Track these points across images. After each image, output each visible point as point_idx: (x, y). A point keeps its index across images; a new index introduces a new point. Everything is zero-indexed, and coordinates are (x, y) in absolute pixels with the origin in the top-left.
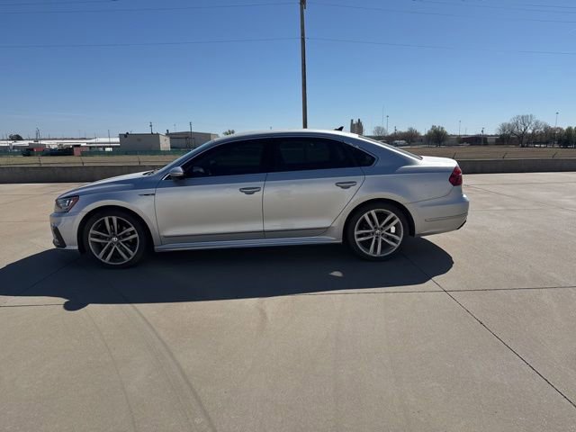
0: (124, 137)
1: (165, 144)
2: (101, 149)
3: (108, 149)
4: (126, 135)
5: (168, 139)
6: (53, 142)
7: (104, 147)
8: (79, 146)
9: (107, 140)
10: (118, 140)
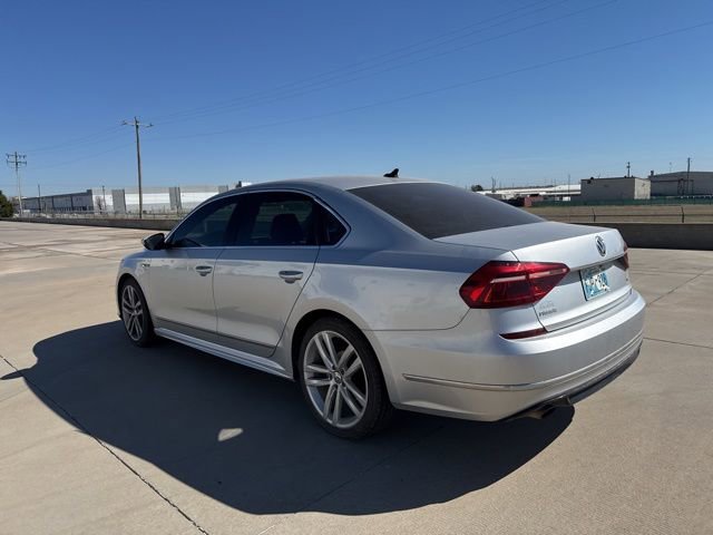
0: (587, 183)
1: (642, 190)
2: (558, 199)
3: (566, 199)
4: (590, 181)
5: (648, 183)
6: (510, 191)
7: (562, 196)
8: (537, 195)
9: (566, 188)
10: (579, 187)
